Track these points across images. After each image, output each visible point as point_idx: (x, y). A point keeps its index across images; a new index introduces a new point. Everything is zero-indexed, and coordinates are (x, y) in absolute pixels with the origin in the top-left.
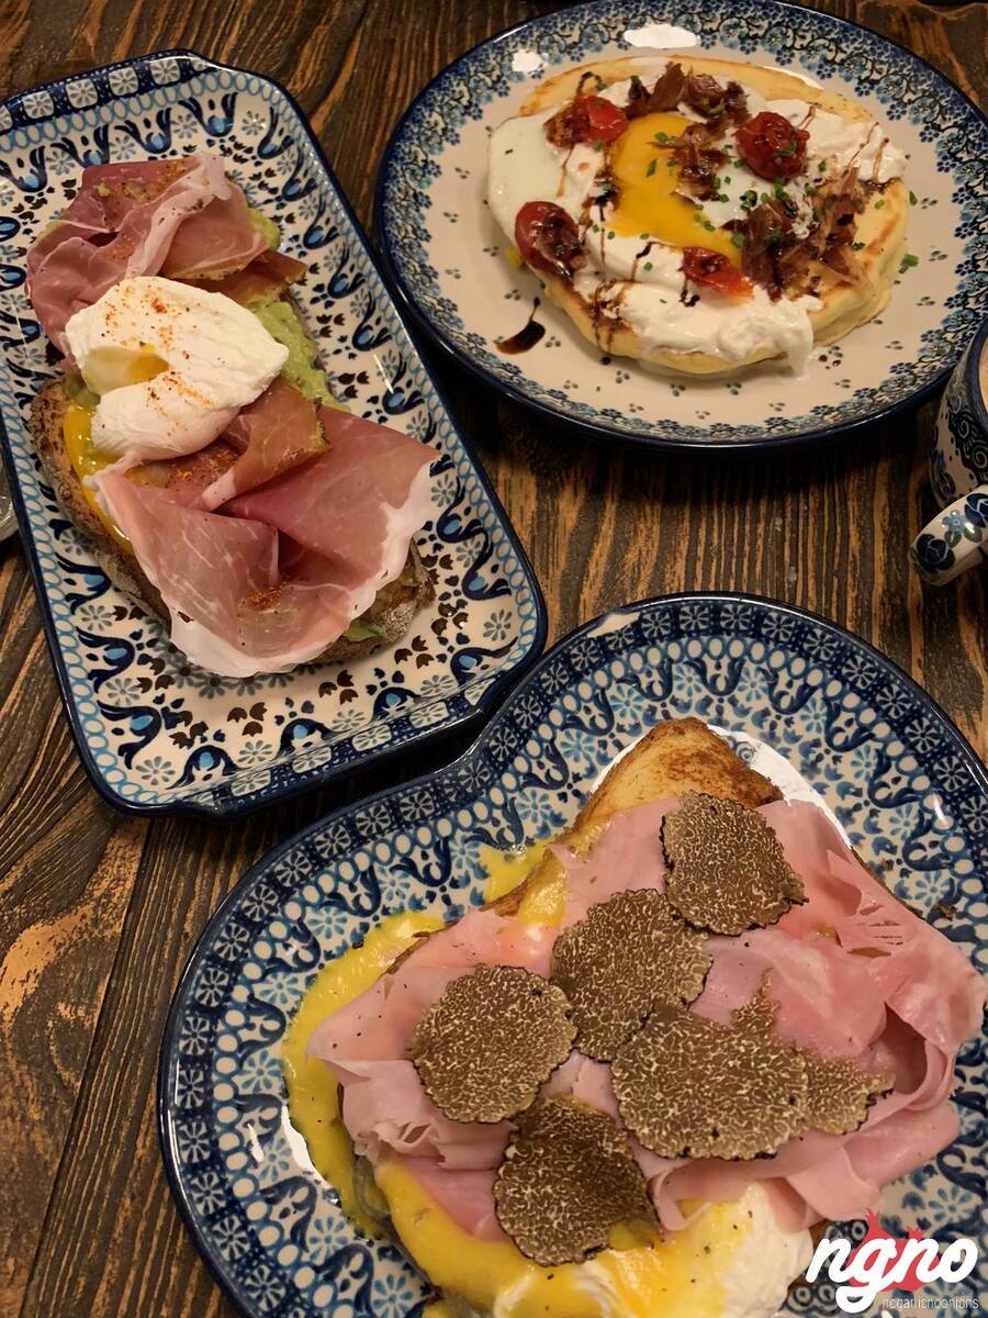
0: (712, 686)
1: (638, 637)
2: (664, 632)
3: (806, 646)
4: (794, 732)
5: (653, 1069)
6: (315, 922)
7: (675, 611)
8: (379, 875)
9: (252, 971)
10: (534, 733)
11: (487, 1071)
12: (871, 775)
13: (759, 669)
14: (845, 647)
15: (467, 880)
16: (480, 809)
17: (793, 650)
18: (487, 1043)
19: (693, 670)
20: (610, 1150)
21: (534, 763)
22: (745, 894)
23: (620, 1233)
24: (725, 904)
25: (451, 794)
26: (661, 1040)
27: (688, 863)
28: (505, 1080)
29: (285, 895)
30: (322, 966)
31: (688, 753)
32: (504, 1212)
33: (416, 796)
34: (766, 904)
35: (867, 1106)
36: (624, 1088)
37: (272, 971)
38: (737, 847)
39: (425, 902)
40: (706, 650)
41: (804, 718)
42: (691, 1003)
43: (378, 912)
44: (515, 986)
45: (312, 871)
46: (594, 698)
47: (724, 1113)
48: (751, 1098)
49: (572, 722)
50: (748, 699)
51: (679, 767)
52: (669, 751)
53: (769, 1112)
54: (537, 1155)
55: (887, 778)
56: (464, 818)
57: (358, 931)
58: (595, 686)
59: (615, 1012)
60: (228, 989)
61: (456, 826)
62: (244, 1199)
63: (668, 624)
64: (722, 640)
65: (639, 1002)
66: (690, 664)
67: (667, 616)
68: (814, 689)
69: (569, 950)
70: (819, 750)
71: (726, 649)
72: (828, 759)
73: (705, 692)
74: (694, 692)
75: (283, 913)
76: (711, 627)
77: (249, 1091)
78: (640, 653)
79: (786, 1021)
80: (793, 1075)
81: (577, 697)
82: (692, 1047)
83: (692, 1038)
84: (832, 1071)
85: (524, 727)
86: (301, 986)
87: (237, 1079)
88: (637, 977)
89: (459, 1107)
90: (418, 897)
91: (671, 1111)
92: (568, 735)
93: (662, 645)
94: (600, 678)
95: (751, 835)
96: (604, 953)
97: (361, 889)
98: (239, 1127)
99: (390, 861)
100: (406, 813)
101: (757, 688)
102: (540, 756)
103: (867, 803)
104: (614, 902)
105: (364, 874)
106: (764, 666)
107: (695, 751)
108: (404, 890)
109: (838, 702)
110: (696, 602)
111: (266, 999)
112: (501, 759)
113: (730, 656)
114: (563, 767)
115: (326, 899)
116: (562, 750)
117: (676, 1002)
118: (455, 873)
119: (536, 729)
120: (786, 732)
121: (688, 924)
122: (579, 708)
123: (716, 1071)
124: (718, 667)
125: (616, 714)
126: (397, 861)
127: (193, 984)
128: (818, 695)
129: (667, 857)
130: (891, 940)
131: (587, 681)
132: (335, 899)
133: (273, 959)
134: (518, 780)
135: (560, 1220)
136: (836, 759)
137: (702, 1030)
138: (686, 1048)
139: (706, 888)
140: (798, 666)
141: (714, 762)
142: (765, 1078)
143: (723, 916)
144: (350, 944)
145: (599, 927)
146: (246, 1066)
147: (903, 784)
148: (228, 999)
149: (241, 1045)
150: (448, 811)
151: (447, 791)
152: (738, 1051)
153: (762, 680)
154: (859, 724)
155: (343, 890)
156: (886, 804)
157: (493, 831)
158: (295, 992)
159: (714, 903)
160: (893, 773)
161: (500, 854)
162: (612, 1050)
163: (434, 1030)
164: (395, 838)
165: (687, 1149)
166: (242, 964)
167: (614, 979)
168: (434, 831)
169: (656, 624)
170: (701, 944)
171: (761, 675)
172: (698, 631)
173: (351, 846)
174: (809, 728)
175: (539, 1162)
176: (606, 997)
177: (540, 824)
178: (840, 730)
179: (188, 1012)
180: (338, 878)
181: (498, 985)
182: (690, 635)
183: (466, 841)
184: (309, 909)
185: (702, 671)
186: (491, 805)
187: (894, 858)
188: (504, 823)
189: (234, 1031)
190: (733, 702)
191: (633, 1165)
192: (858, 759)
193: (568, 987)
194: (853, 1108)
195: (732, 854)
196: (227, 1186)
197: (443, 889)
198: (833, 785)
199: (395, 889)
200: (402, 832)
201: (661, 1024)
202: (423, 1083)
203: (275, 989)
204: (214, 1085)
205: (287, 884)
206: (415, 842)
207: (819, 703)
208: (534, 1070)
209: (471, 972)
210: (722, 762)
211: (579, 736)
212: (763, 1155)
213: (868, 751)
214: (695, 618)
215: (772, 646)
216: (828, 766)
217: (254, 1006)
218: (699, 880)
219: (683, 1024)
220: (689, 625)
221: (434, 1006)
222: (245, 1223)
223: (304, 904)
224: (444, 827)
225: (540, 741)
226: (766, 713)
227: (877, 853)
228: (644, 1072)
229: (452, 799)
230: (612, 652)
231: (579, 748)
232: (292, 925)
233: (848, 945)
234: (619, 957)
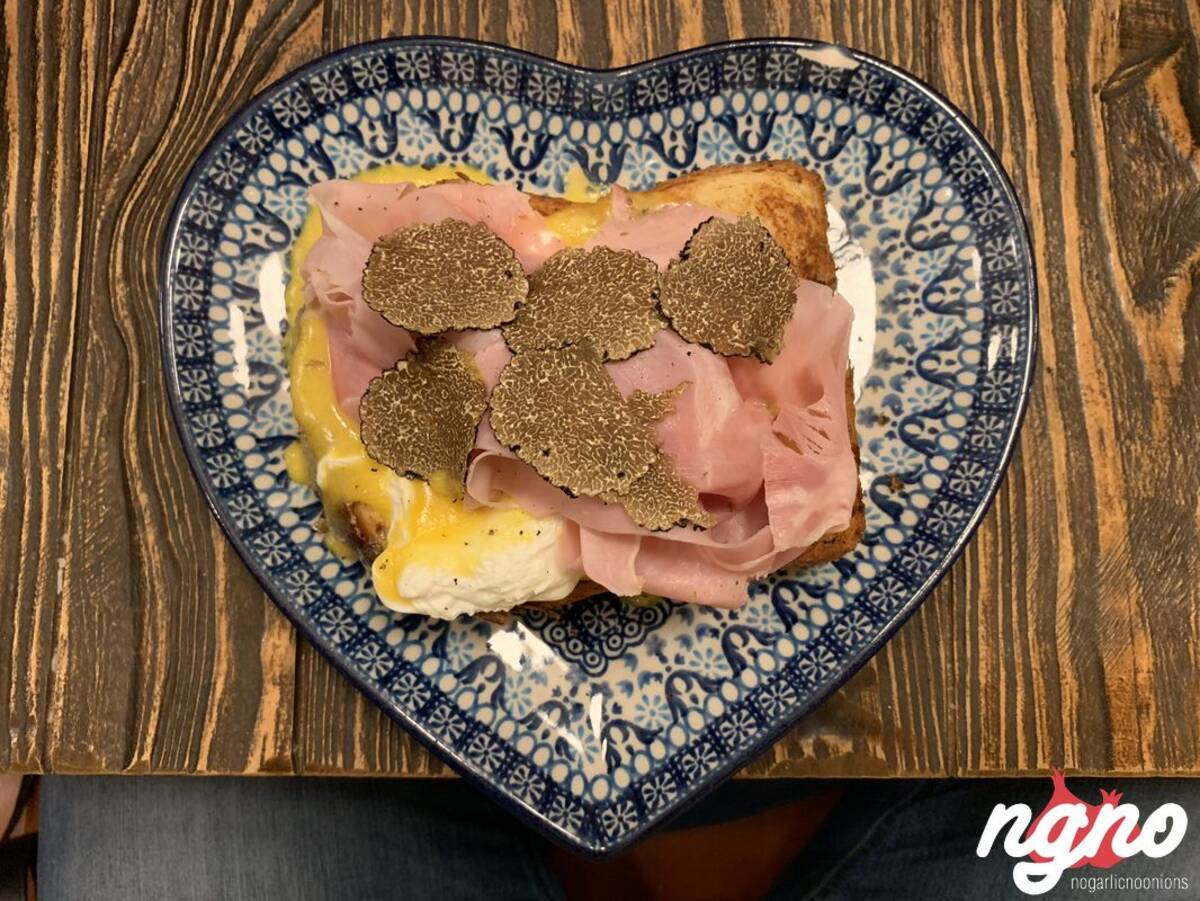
0: (871, 179)
1: (842, 88)
2: (868, 100)
3: (976, 200)
4: (904, 266)
5: (542, 381)
6: (405, 124)
7: (891, 86)
8: (479, 126)
9: (331, 122)
10: (687, 104)
11: (421, 291)
12: (934, 345)
13: (921, 193)
14: (1006, 223)
15: (546, 183)
16: (595, 132)
17: (963, 196)
18: (441, 275)
19: (866, 153)
20: (467, 411)
21: (669, 130)
22: (724, 322)
23: (439, 478)
24: (702, 316)
25: (578, 99)
26: (565, 367)
27: (700, 266)
28: (429, 307)
29: (395, 83)
30: (389, 162)
31: (789, 200)
32: (368, 401)
33: (548, 78)
34: (736, 341)
35: (676, 524)
36: (510, 377)
37: (349, 137)
38: (752, 286)
39: (501, 176)
40: (891, 143)
41: (922, 260)
42: (609, 361)
43: (460, 155)
44: (496, 257)
45: (427, 80)
46: (764, 115)
47: (565, 445)
48: (593, 450)
49: (729, 121)
50: (892, 212)
51: (771, 205)
52: (774, 185)
53: (597, 468)
54: (420, 382)
55: (944, 355)
56: (577, 129)
57: (435, 158)
58: (771, 104)
59: (550, 325)
60: (304, 122)
61: (566, 131)
62: (217, 277)
63: (877, 95)
64: (912, 144)
65: (572, 332)
66: (868, 146)
67: (881, 86)
68: (951, 242)
69: (558, 264)
70: (911, 295)
71: (909, 155)
72: (912, 307)
73: (861, 180)
74: (852, 173)
75: (385, 97)
76: (911, 124)
77: (273, 209)
78: (833, 104)
79: (669, 425)
80: (639, 461)
81: (749, 102)
82: (583, 388)
83: (588, 382)
84: (673, 484)
85: (683, 91)
86: (363, 164)
87: (269, 195)
88: (587, 314)
89: (378, 296)
90: (499, 167)
91: (530, 416)
92: (717, 129)
93: (858, 111)
94: (782, 100)
95: (774, 288)
96: (580, 283)
97: (458, 126)
98: (248, 228)
99: (495, 121)
100: (532, 88)
101: (906, 208)
102: (678, 128)
103: (910, 363)
104: (620, 254)
105: (468, 115)
106: (928, 193)
107: (796, 202)
108: (491, 153)
109: (961, 266)
110: (916, 91)
111: (330, 153)
112: (641, 102)
113: (906, 163)
114: (691, 154)
115: (426, 112)
116: (701, 138)
117: (600, 351)
118: (540, 170)
119: (692, 101)
120: (897, 261)
121: (659, 307)
122: (743, 113)
123: (585, 417)
124: (890, 166)
125: (772, 143)
126: (501, 124)
127: (277, 96)
128: (950, 250)
129: (686, 248)
130: (812, 445)
131: (768, 94)
132: (433, 118)
133: (354, 127)
134: (644, 133)
135: (406, 439)
136: (918, 312)
137: (601, 383)
138: (578, 386)
139: (698, 294)
140: (957, 213)
141: (804, 223)
142: (615, 448)
143: (693, 323)
144: (422, 161)
145: (593, 263)
146: (282, 190)
147: (952, 369)
148: (300, 130)
149: (288, 173)
150: (567, 114)
151: (577, 94)
152: (614, 416)
153: (916, 204)
154: (962, 296)
155: (444, 115)
156: (925, 374)
157: (593, 159)
158: (356, 166)
159: (693, 309)
160: (953, 355)
161: (584, 182)
162: (525, 348)
163: (410, 240)
164: (510, 104)
165: (517, 447)
166: (328, 112)
167: (570, 304)
168: (546, 123)
169: (867, 87)
170: (654, 327)
171: (919, 199)
172: (898, 119)
173: (471, 83)
174: (918, 272)
175: (418, 388)
176: (553, 313)
177: (636, 184)
178: (942, 291)
179: (260, 113)
180: (445, 103)
181: (483, 247)
182: (888, 118)
183: (566, 150)
184: (407, 110)
185: (873, 160)
186: (605, 136)
187: (893, 418)
188: (606, 159)
189: (289, 157)
190: (877, 205)
191: (473, 430)
192: (935, 324)
193: (534, 287)
194: (664, 517)
195: (743, 287)
196: (211, 258)
197: (522, 176)
198: (898, 330)
199: (484, 147)
200: (519, 103)
201: (574, 356)
202: (367, 264)
203: (341, 150)
204: (248, 183)
205: (401, 75)
206: (524, 120)
207: (946, 256)
208: (456, 316)
209: (472, 223)
210: (810, 227)
211: (725, 137)
212: (567, 491)
213: (949, 323)
214: (904, 105)
215: (949, 179)
216: (906, 313)
217: (316, 151)
218: (697, 284)
219: (590, 369)
220: (894, 109)
221: (425, 225)
222: (206, 292)
223: (406, 102)
224: (556, 125)
225: (688, 115)
226: (895, 234)
227: (884, 405)
228: (534, 378)
229: (577, 105)
230: (808, 85)
231: (718, 148)
232: (386, 112)
233: (778, 427)
234: (588, 292)
